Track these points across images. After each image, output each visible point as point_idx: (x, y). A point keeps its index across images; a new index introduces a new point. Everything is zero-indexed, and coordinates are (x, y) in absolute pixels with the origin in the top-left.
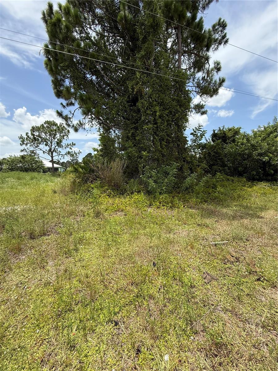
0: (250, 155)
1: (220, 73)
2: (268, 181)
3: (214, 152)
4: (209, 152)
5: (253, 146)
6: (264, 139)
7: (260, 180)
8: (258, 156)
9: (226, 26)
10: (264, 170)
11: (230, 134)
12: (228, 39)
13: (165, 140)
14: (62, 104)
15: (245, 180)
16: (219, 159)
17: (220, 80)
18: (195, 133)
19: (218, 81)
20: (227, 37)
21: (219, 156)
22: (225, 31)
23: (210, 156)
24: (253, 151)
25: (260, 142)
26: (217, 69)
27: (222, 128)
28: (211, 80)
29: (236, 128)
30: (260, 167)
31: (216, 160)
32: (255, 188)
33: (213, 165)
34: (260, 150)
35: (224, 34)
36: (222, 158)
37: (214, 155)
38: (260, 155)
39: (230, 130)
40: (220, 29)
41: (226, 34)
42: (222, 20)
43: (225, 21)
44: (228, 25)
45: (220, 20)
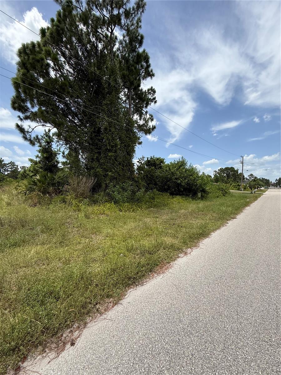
0: (171, 179)
1: (152, 122)
2: (180, 195)
3: (150, 175)
4: (147, 175)
5: (172, 173)
6: (177, 169)
7: (177, 194)
8: (175, 179)
9: (155, 92)
10: (178, 188)
11: (158, 162)
12: (156, 101)
13: (122, 165)
14: (19, 117)
15: (169, 194)
16: (153, 180)
17: (153, 126)
18: (140, 162)
19: (152, 127)
20: (156, 100)
21: (153, 178)
22: (155, 96)
23: (147, 177)
24: (173, 176)
25: (176, 171)
26: (151, 119)
27: (152, 157)
28: (148, 125)
29: (161, 158)
30: (176, 186)
31: (151, 181)
32: (174, 199)
33: (150, 184)
34: (176, 176)
35: (154, 97)
36: (155, 180)
37: (150, 177)
38: (176, 179)
39: (158, 159)
40: (152, 92)
41: (155, 97)
42: (153, 88)
43: (155, 89)
44: (156, 92)
45: (152, 87)
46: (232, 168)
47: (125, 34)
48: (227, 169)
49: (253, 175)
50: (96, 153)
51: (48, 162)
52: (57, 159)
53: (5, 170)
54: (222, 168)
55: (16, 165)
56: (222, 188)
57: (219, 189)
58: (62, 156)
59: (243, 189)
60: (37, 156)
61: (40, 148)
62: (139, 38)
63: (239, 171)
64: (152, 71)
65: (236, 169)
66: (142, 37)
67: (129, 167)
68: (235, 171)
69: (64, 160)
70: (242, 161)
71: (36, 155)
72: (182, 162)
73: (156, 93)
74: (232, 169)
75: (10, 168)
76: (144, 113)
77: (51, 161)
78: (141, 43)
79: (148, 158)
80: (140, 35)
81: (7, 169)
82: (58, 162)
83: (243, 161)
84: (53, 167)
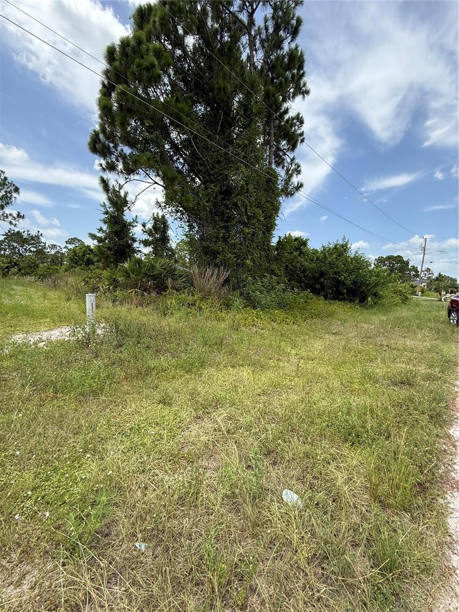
0: (326, 273)
2: (340, 300)
3: (292, 266)
5: (330, 263)
7: (334, 299)
9: (303, 123)
10: (339, 289)
11: (297, 245)
12: (304, 138)
14: (101, 165)
15: (323, 298)
16: (296, 274)
17: (298, 184)
19: (296, 185)
20: (304, 136)
21: (296, 271)
22: (303, 129)
24: (330, 269)
25: (335, 260)
26: (297, 172)
28: (291, 181)
30: (334, 285)
31: (292, 275)
32: (335, 307)
34: (336, 268)
35: (301, 131)
36: (299, 274)
37: (291, 269)
38: (335, 273)
40: (298, 123)
41: (303, 132)
42: (301, 116)
43: (304, 117)
44: (305, 122)
45: (298, 114)
46: (399, 256)
47: (270, 16)
48: (390, 258)
49: (430, 270)
50: (221, 227)
51: (119, 240)
52: (133, 235)
53: (25, 249)
54: (382, 257)
55: (43, 243)
56: (400, 291)
57: (395, 292)
58: (142, 230)
59: (420, 293)
60: (101, 230)
61: (106, 216)
62: (294, 22)
63: (410, 263)
64: (305, 85)
65: (405, 259)
66: (299, 22)
67: (268, 252)
68: (404, 262)
69: (146, 237)
70: (423, 246)
71: (99, 228)
72: (342, 246)
73: (304, 125)
74: (399, 259)
75: (33, 247)
76: (289, 160)
77: (123, 239)
78: (295, 33)
79: (280, 237)
80: (295, 18)
81: (29, 248)
82: (134, 240)
83: (425, 245)
84: (127, 248)
